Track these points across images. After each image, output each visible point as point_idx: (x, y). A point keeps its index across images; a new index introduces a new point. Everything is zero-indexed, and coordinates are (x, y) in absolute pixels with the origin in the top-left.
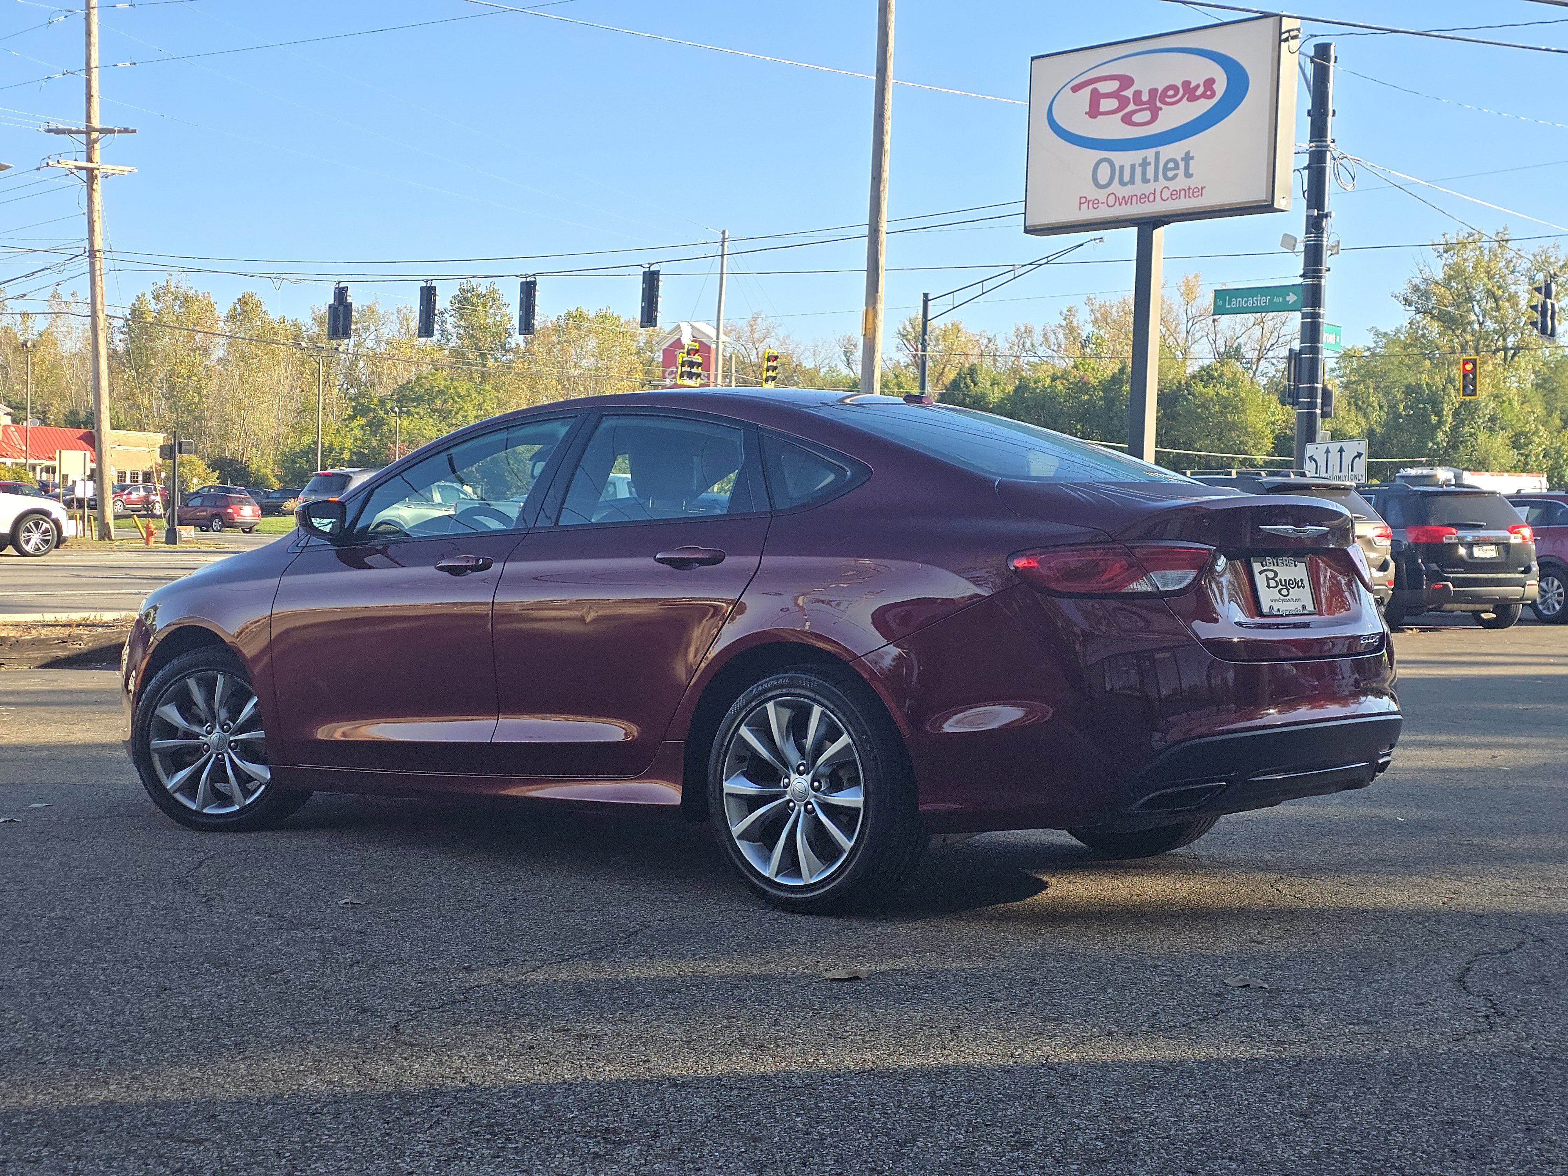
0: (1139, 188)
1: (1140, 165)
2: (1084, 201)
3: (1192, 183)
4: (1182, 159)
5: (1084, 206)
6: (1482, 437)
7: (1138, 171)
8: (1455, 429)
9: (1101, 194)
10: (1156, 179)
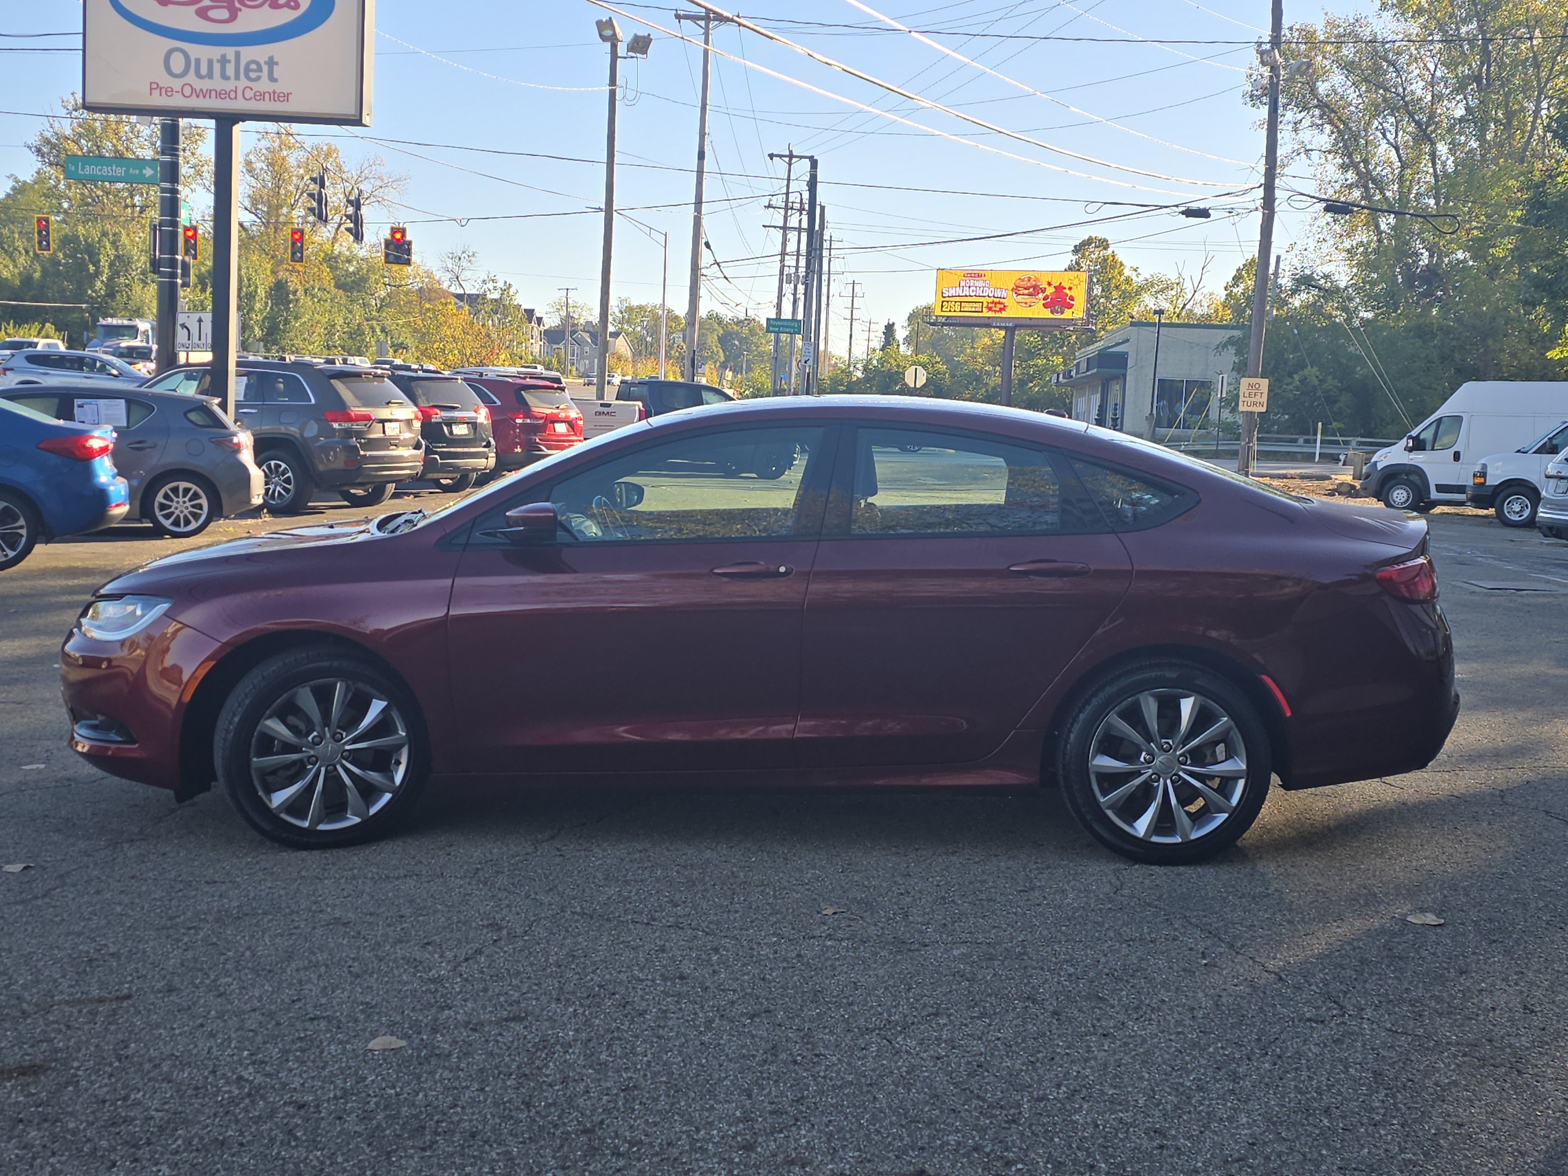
0: (217, 83)
1: (218, 61)
2: (154, 87)
3: (278, 87)
4: (266, 63)
5: (156, 93)
6: (137, 288)
7: (217, 67)
8: (110, 279)
9: (177, 84)
10: (237, 77)
